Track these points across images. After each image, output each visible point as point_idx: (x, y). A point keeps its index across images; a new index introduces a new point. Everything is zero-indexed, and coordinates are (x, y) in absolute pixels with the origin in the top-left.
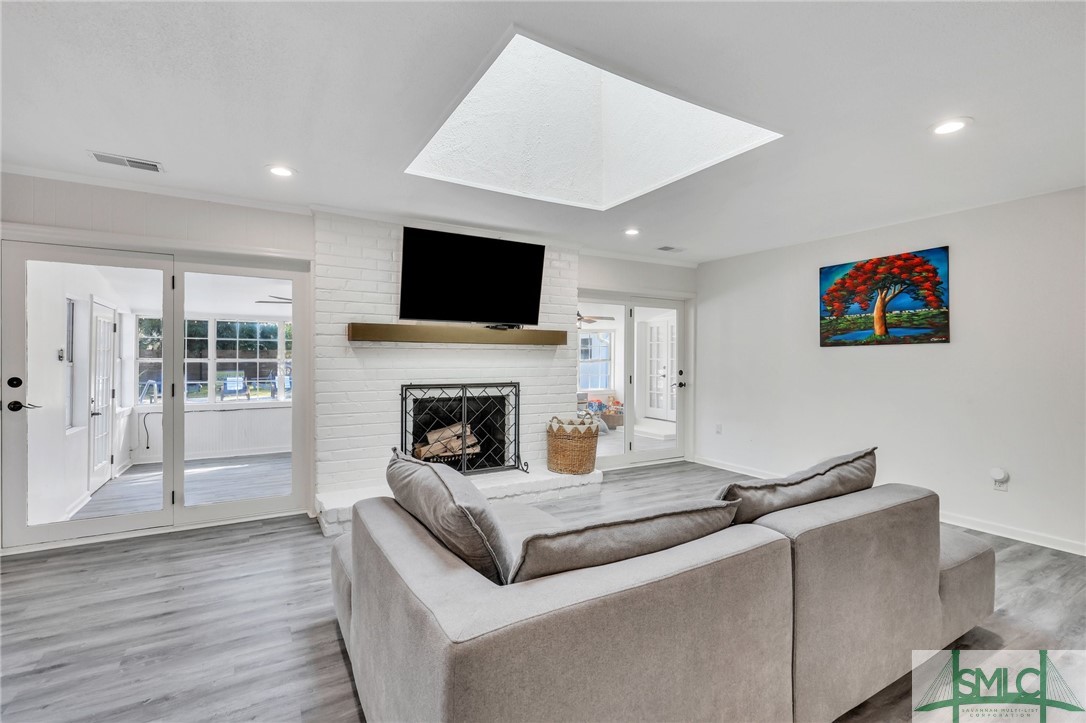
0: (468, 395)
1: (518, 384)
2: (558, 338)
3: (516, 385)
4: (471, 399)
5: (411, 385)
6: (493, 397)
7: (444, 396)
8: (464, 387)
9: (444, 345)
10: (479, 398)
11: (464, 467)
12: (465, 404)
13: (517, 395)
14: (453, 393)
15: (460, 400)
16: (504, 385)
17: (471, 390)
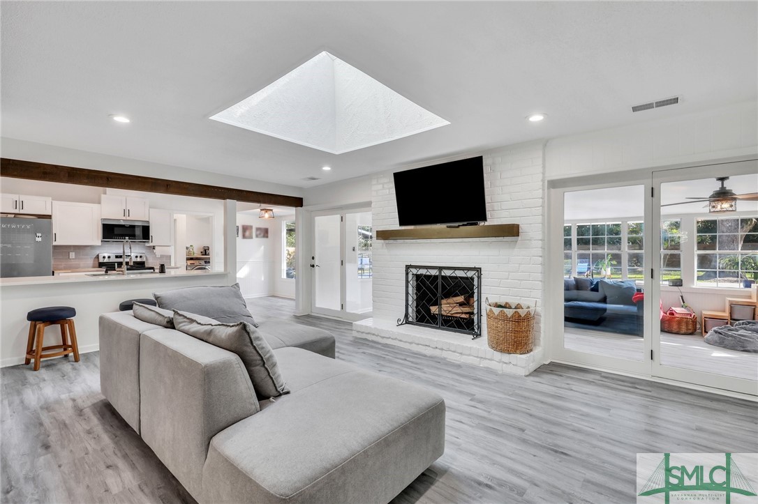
0: (443, 274)
1: (480, 269)
2: (511, 231)
3: (478, 270)
4: (444, 278)
5: (410, 266)
6: (460, 277)
7: (428, 273)
8: (441, 269)
9: (429, 241)
10: (449, 277)
11: (440, 323)
12: (440, 280)
13: (479, 278)
14: (434, 272)
15: (436, 277)
16: (469, 269)
17: (445, 271)
